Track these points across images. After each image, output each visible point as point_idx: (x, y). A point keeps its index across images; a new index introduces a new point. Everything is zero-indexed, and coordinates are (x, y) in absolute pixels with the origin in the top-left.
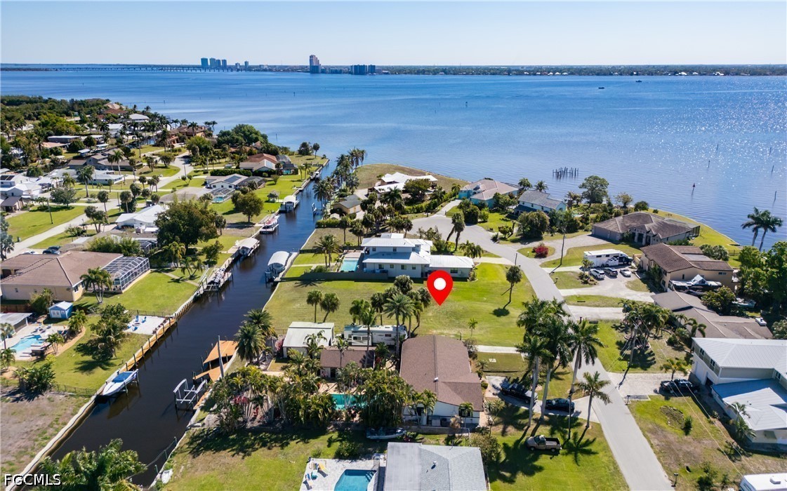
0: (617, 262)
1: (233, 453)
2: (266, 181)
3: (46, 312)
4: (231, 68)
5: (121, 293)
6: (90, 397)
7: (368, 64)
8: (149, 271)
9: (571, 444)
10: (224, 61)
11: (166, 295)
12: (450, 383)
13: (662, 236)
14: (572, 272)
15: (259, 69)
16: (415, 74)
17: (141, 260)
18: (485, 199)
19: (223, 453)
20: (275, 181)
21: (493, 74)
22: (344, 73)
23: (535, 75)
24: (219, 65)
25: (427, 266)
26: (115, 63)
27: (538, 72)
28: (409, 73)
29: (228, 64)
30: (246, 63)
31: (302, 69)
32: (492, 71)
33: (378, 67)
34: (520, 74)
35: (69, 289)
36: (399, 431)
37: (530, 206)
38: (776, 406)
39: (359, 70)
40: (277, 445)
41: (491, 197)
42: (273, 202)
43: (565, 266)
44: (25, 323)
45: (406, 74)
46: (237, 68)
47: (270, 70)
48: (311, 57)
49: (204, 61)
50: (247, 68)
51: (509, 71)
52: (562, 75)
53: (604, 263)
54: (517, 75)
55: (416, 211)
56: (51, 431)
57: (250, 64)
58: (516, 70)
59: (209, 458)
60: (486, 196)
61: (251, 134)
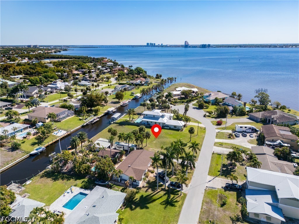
0: (251, 131)
1: (52, 179)
2: (136, 88)
3: (36, 126)
4: (156, 46)
5: (61, 122)
6: (28, 154)
7: (207, 44)
8: (74, 116)
9: (169, 201)
10: (155, 44)
11: (74, 124)
12: (134, 168)
13: (279, 121)
14: (227, 133)
15: (166, 46)
16: (227, 47)
17: (71, 112)
18: (211, 99)
19: (49, 179)
20: (139, 88)
21: (263, 47)
22: (198, 47)
23: (282, 47)
24: (153, 45)
25: (165, 123)
26: (120, 45)
27: (284, 46)
28: (224, 47)
29: (156, 45)
30: (162, 44)
31: (182, 46)
32: (262, 46)
33: (211, 45)
34: (275, 47)
35: (45, 119)
36: (107, 182)
37: (228, 104)
38: (268, 203)
39: (204, 46)
40: (67, 179)
41: (214, 99)
42: (133, 95)
43: (226, 129)
44: (28, 128)
45: (223, 47)
46: (158, 46)
47: (170, 47)
48: (186, 42)
49: (148, 44)
50: (162, 46)
51: (270, 46)
52: (296, 47)
53: (244, 131)
54: (273, 47)
55: (181, 102)
56: (11, 162)
57: (163, 45)
58: (273, 46)
59: (44, 180)
60: (212, 98)
61: (140, 71)
